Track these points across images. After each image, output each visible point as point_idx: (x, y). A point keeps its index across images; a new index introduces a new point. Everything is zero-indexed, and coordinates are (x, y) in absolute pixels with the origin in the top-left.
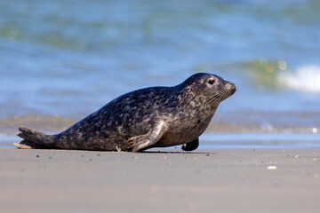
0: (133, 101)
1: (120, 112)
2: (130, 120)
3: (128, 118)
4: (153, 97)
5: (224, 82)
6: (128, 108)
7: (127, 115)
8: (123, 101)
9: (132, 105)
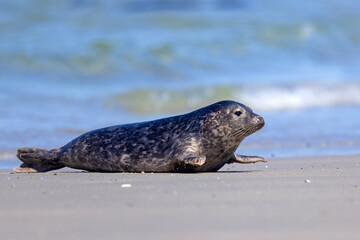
0: (152, 132)
1: (135, 140)
2: (145, 152)
4: (172, 128)
6: (145, 139)
9: (150, 137)
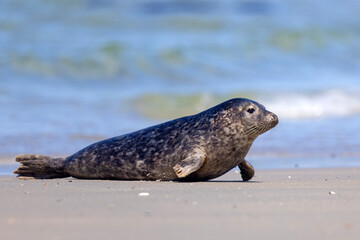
1: (144, 145)
2: (157, 154)
3: (153, 152)
5: (266, 112)
6: (153, 142)
7: (151, 149)
8: (148, 135)
9: (157, 139)
